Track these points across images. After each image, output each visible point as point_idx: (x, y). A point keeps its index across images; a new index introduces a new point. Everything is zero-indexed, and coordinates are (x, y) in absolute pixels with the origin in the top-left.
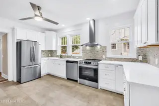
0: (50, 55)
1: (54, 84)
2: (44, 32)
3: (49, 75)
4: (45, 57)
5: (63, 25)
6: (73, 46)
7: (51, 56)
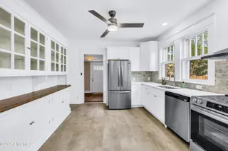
0: (149, 79)
1: (140, 126)
2: (138, 46)
3: (143, 109)
4: (141, 81)
5: (165, 24)
6: (191, 61)
7: (151, 81)
